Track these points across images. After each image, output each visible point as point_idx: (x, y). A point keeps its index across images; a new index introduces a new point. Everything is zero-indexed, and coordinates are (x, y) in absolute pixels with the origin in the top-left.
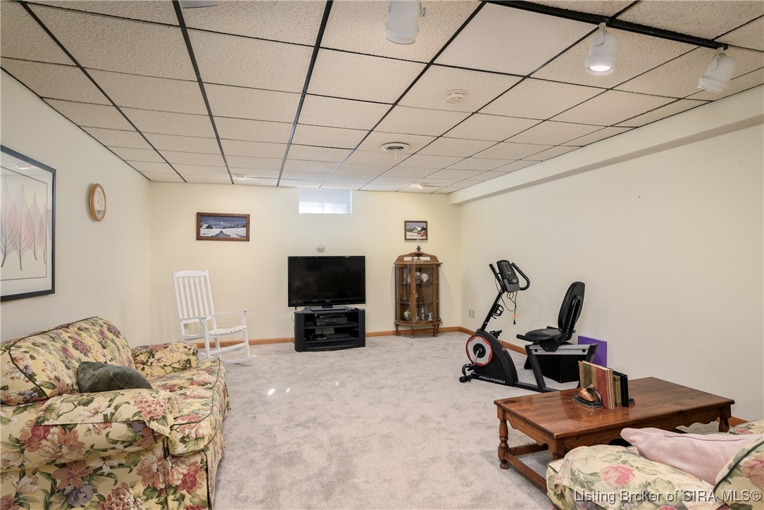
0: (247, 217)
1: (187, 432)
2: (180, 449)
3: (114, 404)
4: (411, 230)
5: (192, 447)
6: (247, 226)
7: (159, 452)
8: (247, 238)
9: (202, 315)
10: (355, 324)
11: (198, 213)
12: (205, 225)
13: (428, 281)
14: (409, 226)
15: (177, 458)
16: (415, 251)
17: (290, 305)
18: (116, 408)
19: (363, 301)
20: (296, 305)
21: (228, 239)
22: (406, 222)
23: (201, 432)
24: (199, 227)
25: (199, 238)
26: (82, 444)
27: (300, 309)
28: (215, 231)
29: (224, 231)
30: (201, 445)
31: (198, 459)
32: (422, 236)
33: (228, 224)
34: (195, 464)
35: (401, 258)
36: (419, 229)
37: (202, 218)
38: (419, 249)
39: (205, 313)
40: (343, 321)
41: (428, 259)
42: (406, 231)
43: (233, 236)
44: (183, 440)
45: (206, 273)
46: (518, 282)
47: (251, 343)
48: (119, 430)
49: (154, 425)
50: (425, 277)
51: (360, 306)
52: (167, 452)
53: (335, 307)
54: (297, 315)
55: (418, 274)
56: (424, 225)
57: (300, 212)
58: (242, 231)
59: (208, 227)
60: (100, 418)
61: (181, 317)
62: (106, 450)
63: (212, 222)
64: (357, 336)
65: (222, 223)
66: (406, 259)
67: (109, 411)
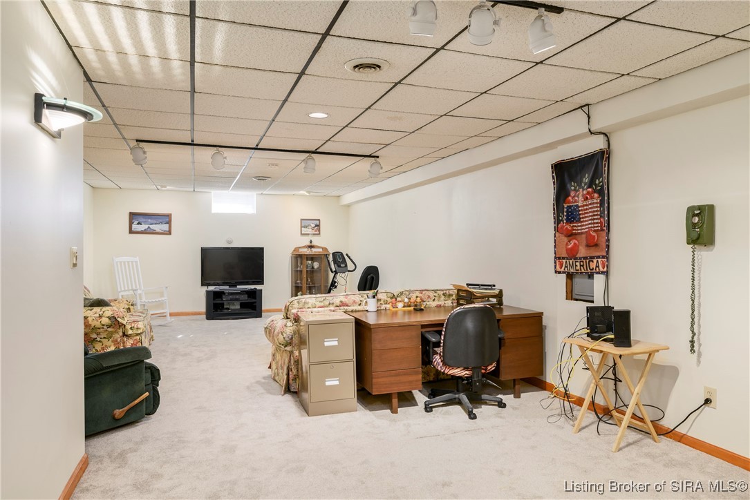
0: (169, 216)
1: (133, 325)
2: (130, 332)
3: (103, 310)
4: (306, 227)
5: (135, 332)
6: (169, 223)
7: (121, 334)
8: (169, 233)
9: (134, 288)
10: (254, 301)
11: (130, 213)
12: (136, 222)
13: (318, 268)
14: (304, 223)
15: (128, 336)
16: (309, 244)
17: (202, 285)
18: (104, 312)
19: (262, 283)
20: (208, 285)
21: (154, 233)
22: (302, 220)
23: (139, 326)
24: (131, 223)
25: (131, 232)
26: (90, 325)
27: (211, 288)
28: (143, 227)
29: (151, 226)
30: (139, 332)
31: (138, 337)
32: (316, 231)
33: (154, 221)
34: (136, 340)
35: (297, 249)
36: (313, 226)
37: (133, 216)
38: (311, 242)
39: (136, 287)
40: (244, 298)
41: (321, 250)
42: (301, 227)
43: (158, 231)
44: (131, 328)
45: (137, 259)
46: (346, 266)
47: (171, 315)
48: (105, 321)
49: (119, 319)
50: (316, 265)
51: (258, 287)
52: (124, 334)
53: (238, 287)
54: (208, 292)
55: (310, 262)
56: (318, 222)
57: (213, 212)
58: (165, 227)
59: (138, 224)
60: (97, 315)
61: (119, 290)
62: (99, 329)
63: (141, 220)
64: (255, 310)
65: (149, 220)
66: (301, 250)
67: (101, 313)
